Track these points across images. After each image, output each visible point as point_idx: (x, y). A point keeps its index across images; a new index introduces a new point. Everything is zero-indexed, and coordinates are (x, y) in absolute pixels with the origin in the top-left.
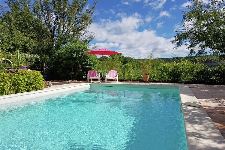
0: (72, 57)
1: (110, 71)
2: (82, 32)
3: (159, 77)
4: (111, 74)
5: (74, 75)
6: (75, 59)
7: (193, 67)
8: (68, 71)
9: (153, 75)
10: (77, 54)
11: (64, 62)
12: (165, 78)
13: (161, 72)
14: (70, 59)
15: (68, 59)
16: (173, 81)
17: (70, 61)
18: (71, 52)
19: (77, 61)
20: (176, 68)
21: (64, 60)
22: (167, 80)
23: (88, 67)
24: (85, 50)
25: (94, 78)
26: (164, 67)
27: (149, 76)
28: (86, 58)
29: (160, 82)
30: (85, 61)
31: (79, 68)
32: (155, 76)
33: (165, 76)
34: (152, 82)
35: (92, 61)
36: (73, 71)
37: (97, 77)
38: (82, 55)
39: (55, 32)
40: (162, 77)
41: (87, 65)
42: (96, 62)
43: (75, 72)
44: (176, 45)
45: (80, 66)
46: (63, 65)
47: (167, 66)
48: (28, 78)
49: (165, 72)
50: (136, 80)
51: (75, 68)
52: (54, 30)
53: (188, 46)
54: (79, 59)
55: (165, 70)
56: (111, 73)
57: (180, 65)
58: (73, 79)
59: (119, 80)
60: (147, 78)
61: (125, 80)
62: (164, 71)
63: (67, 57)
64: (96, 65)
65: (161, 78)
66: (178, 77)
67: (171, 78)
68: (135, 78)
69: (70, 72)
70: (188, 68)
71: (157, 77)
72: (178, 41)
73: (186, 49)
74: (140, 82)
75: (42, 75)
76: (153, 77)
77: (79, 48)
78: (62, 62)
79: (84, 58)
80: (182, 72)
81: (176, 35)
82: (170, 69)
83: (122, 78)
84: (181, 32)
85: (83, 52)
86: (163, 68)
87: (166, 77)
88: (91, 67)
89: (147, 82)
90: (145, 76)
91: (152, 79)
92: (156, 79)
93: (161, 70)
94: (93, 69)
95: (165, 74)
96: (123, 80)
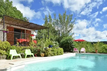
1: (82, 48)
2: (70, 32)
4: (83, 50)
5: (68, 50)
6: (69, 43)
10: (69, 41)
17: (67, 44)
18: (67, 40)
23: (73, 46)
25: (76, 51)
26: (104, 47)
27: (97, 51)
29: (102, 53)
34: (99, 53)
39: (60, 32)
40: (103, 51)
41: (72, 46)
45: (70, 46)
47: (105, 46)
48: (60, 50)
49: (104, 49)
51: (68, 47)
58: (67, 52)
61: (88, 52)
63: (66, 42)
69: (66, 48)
71: (101, 51)
75: (63, 50)
76: (99, 51)
77: (70, 39)
78: (64, 45)
79: (72, 43)
83: (86, 51)
87: (105, 51)
89: (97, 53)
93: (103, 48)
94: (75, 47)
95: (104, 50)
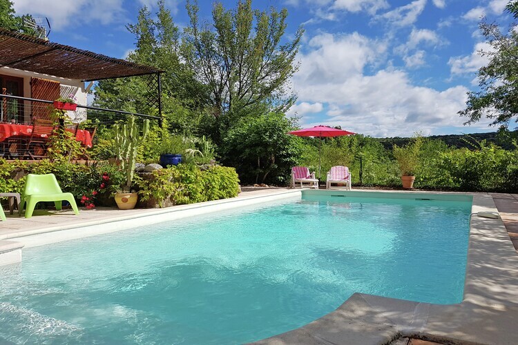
0: (261, 142)
1: (334, 167)
2: (275, 92)
3: (435, 180)
4: (338, 174)
5: (261, 175)
6: (266, 145)
7: (506, 161)
8: (252, 168)
9: (421, 175)
10: (270, 137)
11: (247, 150)
12: (448, 182)
13: (438, 169)
14: (257, 145)
15: (253, 145)
16: (465, 188)
17: (258, 149)
18: (259, 132)
19: (270, 149)
20: (469, 162)
21: (246, 147)
22: (453, 185)
23: (288, 159)
24: (284, 129)
25: (304, 180)
26: (446, 160)
27: (414, 178)
28: (286, 142)
29: (438, 189)
30: (284, 150)
31: (271, 162)
32: (425, 178)
33: (449, 178)
34: (421, 189)
35: (296, 148)
36: (261, 168)
37: (309, 178)
38: (279, 136)
39: (223, 93)
40: (442, 181)
41: (285, 157)
42: (303, 149)
43: (264, 169)
44: (469, 119)
45: (273, 158)
46: (243, 156)
47: (451, 157)
48: (222, 178)
49: (448, 169)
50: (386, 186)
51: (265, 163)
52: (221, 91)
53: (494, 120)
54: (275, 144)
55: (448, 165)
56: (336, 171)
57: (478, 156)
58: (260, 183)
59: (354, 186)
60: (411, 181)
61: (363, 186)
62: (445, 168)
64: (302, 156)
65: (439, 183)
66: (474, 179)
67: (459, 182)
68: (384, 182)
69: (255, 168)
70: (494, 163)
71: (430, 179)
72: (473, 111)
73: (490, 125)
74: (394, 189)
75: (237, 175)
76: (422, 179)
77: (275, 125)
78: (241, 152)
79: (281, 143)
80: (482, 171)
81: (469, 99)
82: (458, 163)
83: (357, 181)
84: (479, 94)
85: (280, 131)
86: (442, 161)
87: (451, 180)
88: (294, 160)
89: (411, 189)
90: (406, 178)
91: (419, 183)
92: (430, 183)
93: (440, 166)
94: (297, 163)
95: (447, 173)
96: (359, 186)
